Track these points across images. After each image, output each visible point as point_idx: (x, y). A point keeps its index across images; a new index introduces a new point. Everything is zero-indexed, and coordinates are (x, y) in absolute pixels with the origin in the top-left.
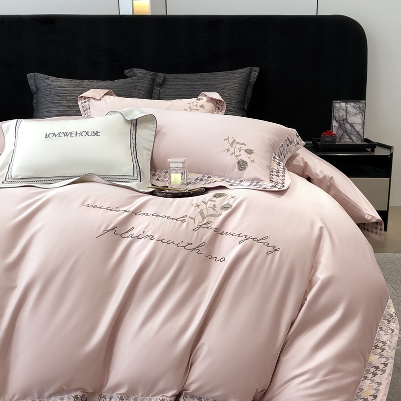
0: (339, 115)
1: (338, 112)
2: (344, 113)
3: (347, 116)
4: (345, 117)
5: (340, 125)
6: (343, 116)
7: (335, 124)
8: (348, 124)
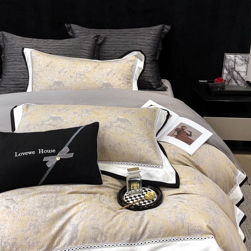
0: (229, 64)
1: (228, 63)
2: (233, 63)
3: (235, 65)
4: (233, 66)
5: (229, 72)
6: (232, 65)
7: (225, 71)
8: (235, 72)
